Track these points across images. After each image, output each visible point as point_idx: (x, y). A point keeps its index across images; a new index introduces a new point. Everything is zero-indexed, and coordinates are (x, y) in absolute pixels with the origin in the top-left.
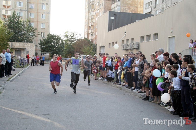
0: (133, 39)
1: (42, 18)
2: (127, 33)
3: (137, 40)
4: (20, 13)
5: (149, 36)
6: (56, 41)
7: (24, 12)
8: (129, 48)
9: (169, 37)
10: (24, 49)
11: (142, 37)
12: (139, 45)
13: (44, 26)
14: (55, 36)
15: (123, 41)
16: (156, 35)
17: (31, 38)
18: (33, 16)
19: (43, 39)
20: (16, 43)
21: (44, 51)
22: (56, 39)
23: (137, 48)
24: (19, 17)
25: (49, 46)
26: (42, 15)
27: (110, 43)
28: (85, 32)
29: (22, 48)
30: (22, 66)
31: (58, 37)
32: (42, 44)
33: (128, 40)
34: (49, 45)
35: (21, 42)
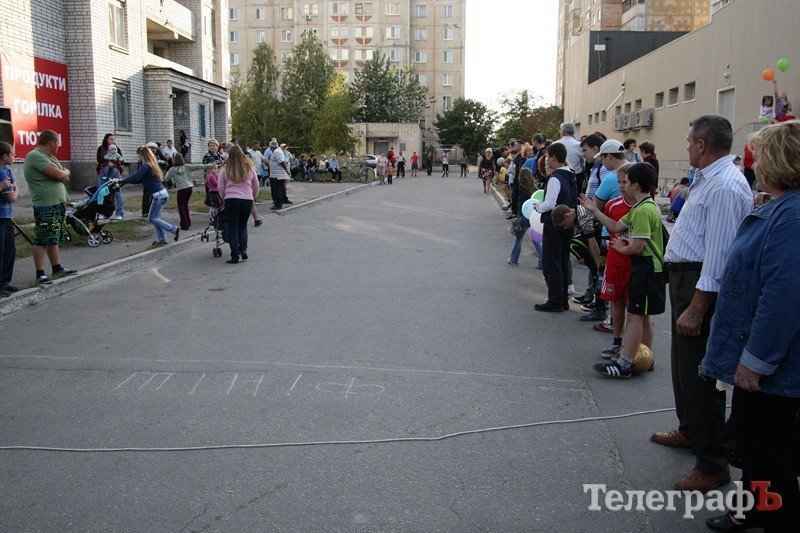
0: (639, 102)
1: (445, 60)
2: (626, 87)
3: (649, 103)
4: (393, 52)
5: (675, 91)
6: (475, 115)
7: (402, 50)
8: (628, 126)
9: (721, 92)
10: (393, 139)
11: (660, 96)
12: (652, 117)
13: (449, 81)
14: (472, 103)
15: (619, 108)
16: (691, 86)
17: (416, 113)
18: (424, 58)
19: (444, 112)
20: (383, 124)
21: (447, 140)
22: (475, 111)
23: (647, 124)
24: (389, 63)
25: (457, 130)
26: (445, 53)
27: (591, 116)
28: (557, 91)
29: (390, 136)
30: (363, 178)
31: (478, 105)
32: (441, 124)
33: (629, 105)
34: (456, 126)
35: (393, 121)
